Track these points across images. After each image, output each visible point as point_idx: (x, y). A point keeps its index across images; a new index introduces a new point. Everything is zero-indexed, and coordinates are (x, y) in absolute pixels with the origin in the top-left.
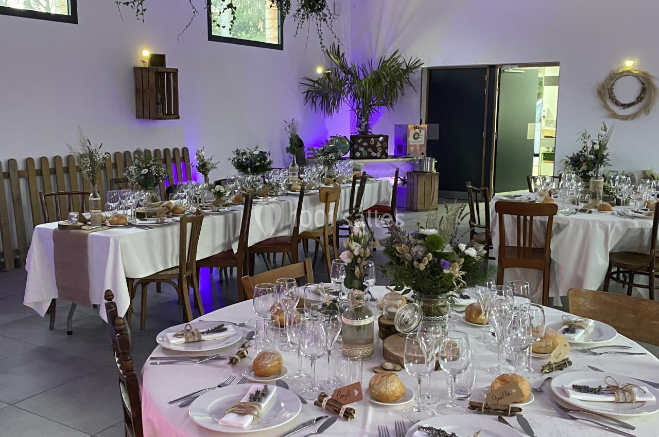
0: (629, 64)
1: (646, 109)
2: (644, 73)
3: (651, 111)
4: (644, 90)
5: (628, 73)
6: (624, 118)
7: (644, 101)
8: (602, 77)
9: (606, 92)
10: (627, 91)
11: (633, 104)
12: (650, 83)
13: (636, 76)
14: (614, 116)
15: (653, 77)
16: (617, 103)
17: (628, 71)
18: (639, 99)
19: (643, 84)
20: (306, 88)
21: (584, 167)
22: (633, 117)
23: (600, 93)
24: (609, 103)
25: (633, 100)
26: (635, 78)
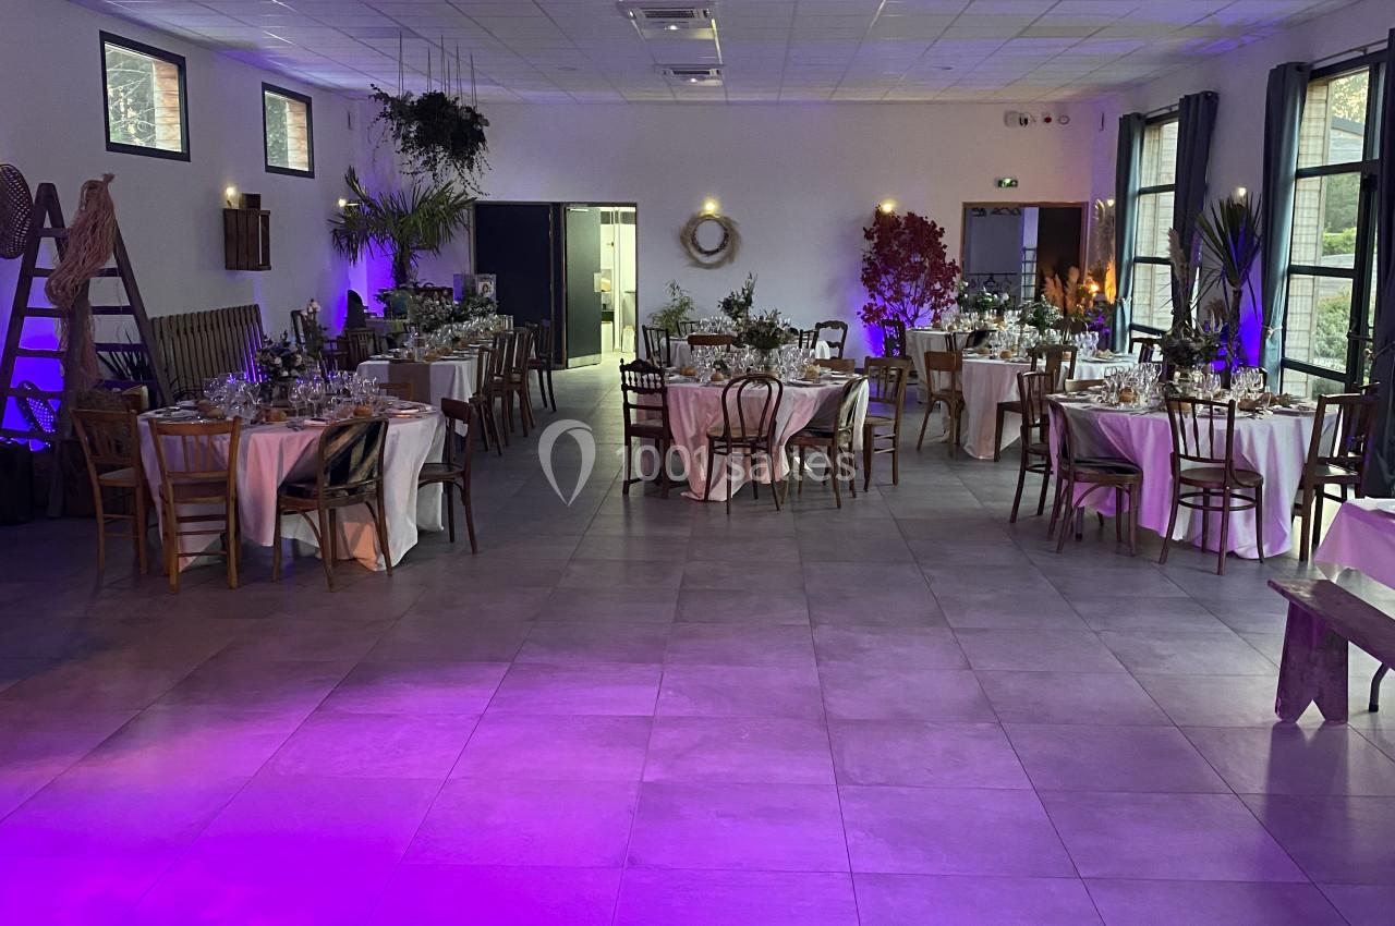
0: (711, 207)
1: (730, 257)
2: (725, 218)
3: (735, 260)
4: (726, 236)
5: (709, 218)
6: (709, 267)
7: (727, 249)
8: (683, 222)
9: (688, 239)
10: (709, 237)
11: (717, 251)
12: (732, 230)
13: (716, 220)
14: (698, 264)
15: (734, 222)
16: (700, 250)
17: (709, 216)
18: (723, 246)
19: (725, 229)
20: (334, 226)
21: (736, 309)
22: (717, 265)
23: (683, 240)
24: (692, 249)
25: (714, 247)
26: (715, 223)
